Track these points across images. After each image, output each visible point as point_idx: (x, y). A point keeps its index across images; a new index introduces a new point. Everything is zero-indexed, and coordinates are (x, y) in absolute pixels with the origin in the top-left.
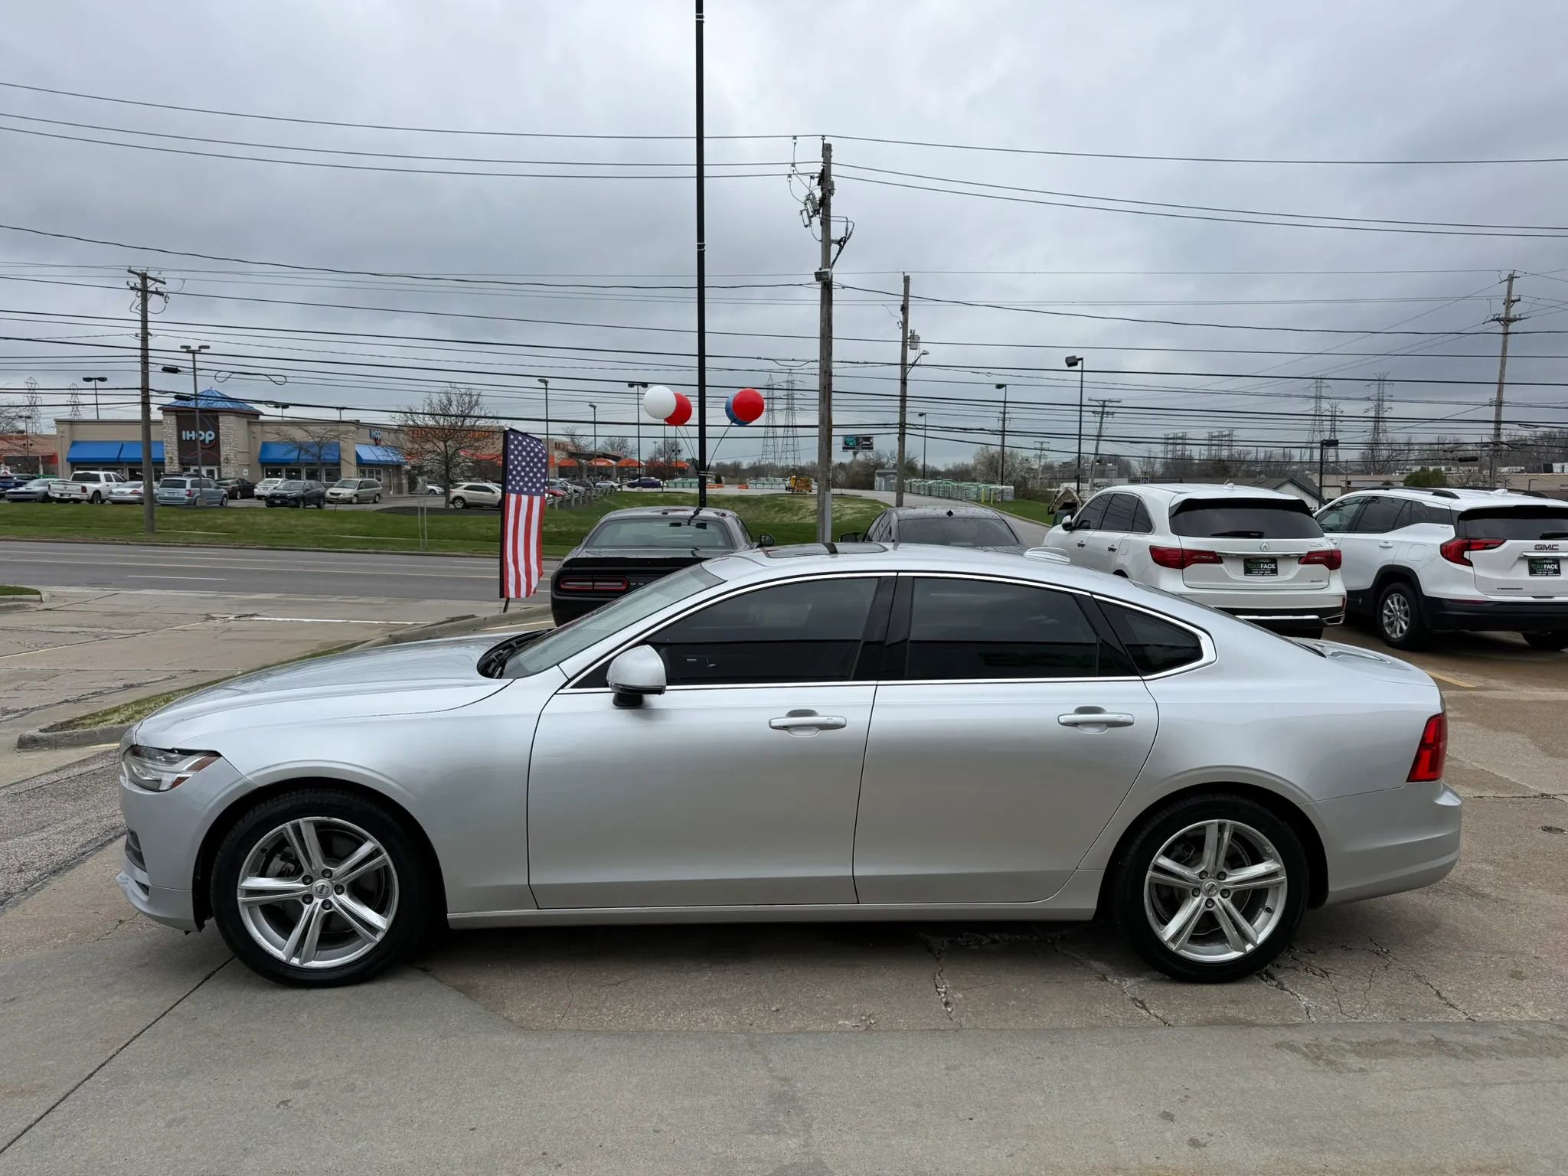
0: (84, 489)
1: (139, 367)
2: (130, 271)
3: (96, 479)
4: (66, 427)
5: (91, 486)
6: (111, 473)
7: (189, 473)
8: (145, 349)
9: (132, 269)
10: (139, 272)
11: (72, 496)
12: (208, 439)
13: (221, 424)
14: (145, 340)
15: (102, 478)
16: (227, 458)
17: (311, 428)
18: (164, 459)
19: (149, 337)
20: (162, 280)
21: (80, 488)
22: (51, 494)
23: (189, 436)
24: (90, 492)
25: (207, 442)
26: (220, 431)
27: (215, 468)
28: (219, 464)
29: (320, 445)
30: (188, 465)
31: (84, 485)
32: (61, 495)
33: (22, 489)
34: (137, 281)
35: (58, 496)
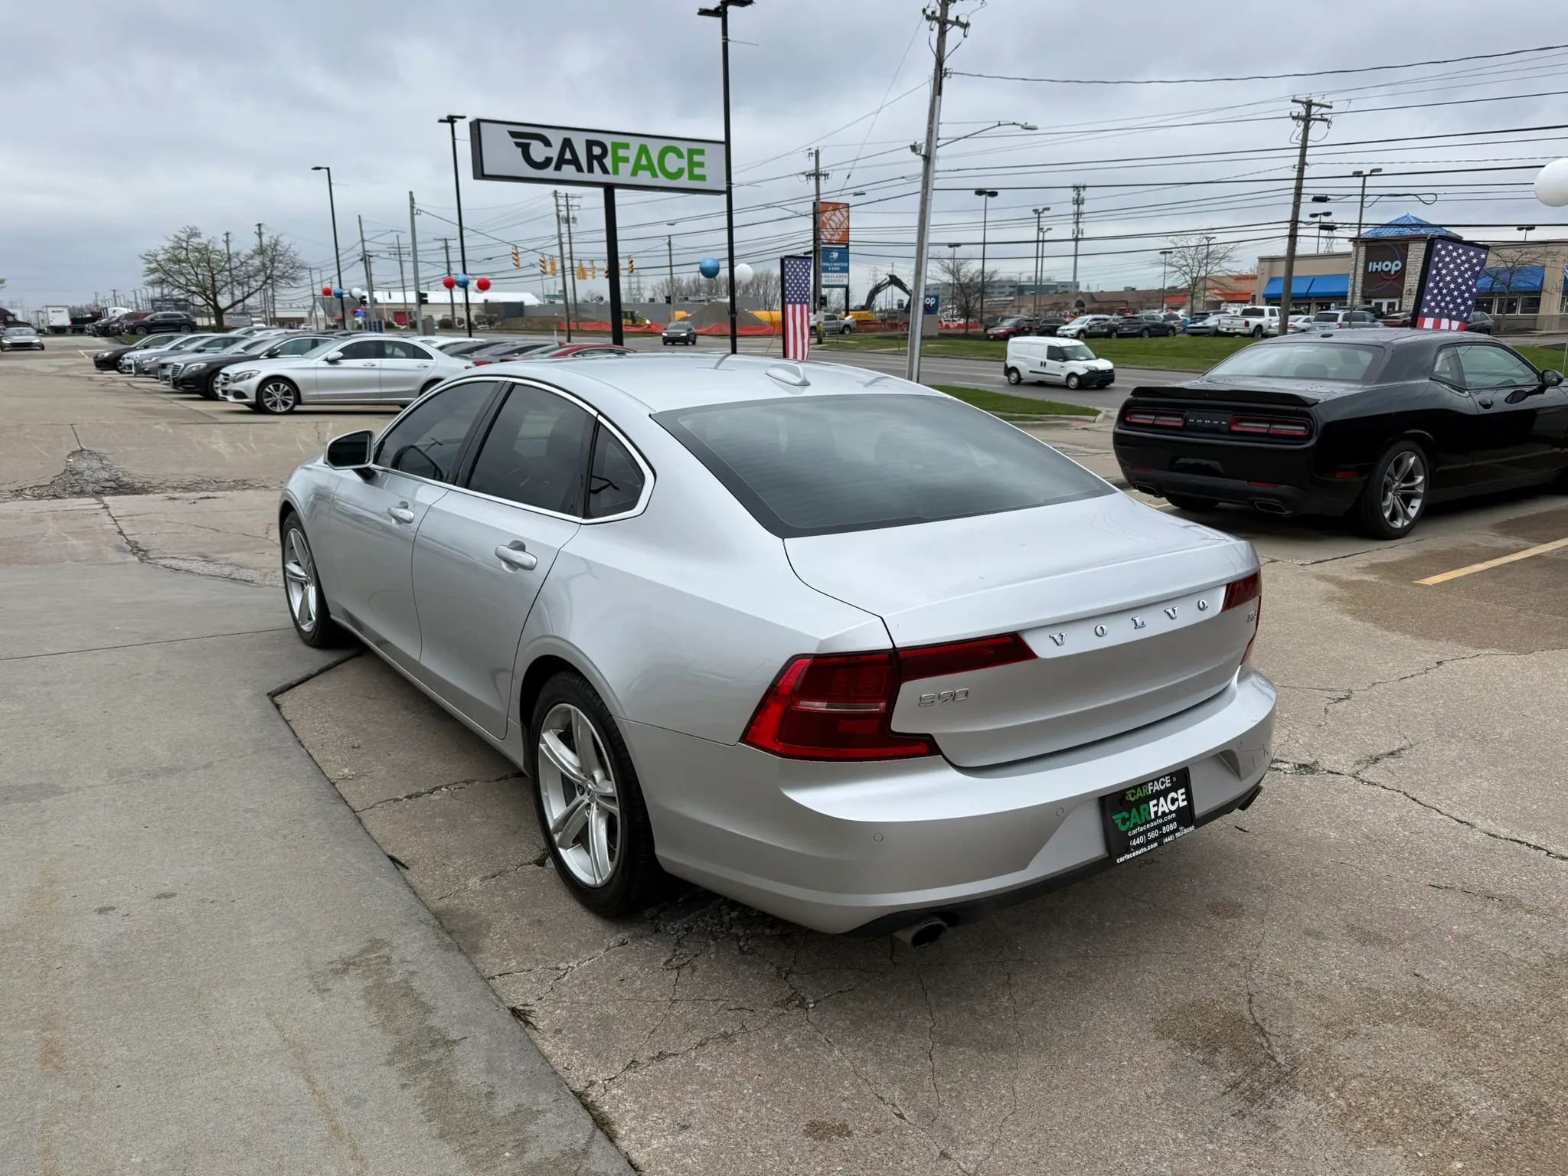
0: (1247, 324)
1: (1291, 199)
2: (1294, 101)
3: (1261, 313)
4: (1267, 264)
5: (1254, 321)
6: (1276, 308)
7: (1368, 306)
8: (1300, 178)
9: (1297, 98)
10: (1304, 100)
11: (1237, 330)
12: (1394, 269)
13: (1409, 253)
14: (1301, 170)
15: (1267, 312)
16: (1410, 290)
17: (1505, 252)
18: (1347, 292)
19: (1306, 167)
20: (1329, 104)
21: (1243, 322)
22: (1220, 329)
23: (1375, 266)
24: (1252, 326)
25: (1393, 273)
26: (1408, 260)
27: (1396, 301)
28: (1401, 297)
29: (1512, 271)
30: (1370, 297)
31: (1248, 319)
32: (1228, 329)
33: (1200, 324)
34: (1301, 110)
35: (1225, 330)
